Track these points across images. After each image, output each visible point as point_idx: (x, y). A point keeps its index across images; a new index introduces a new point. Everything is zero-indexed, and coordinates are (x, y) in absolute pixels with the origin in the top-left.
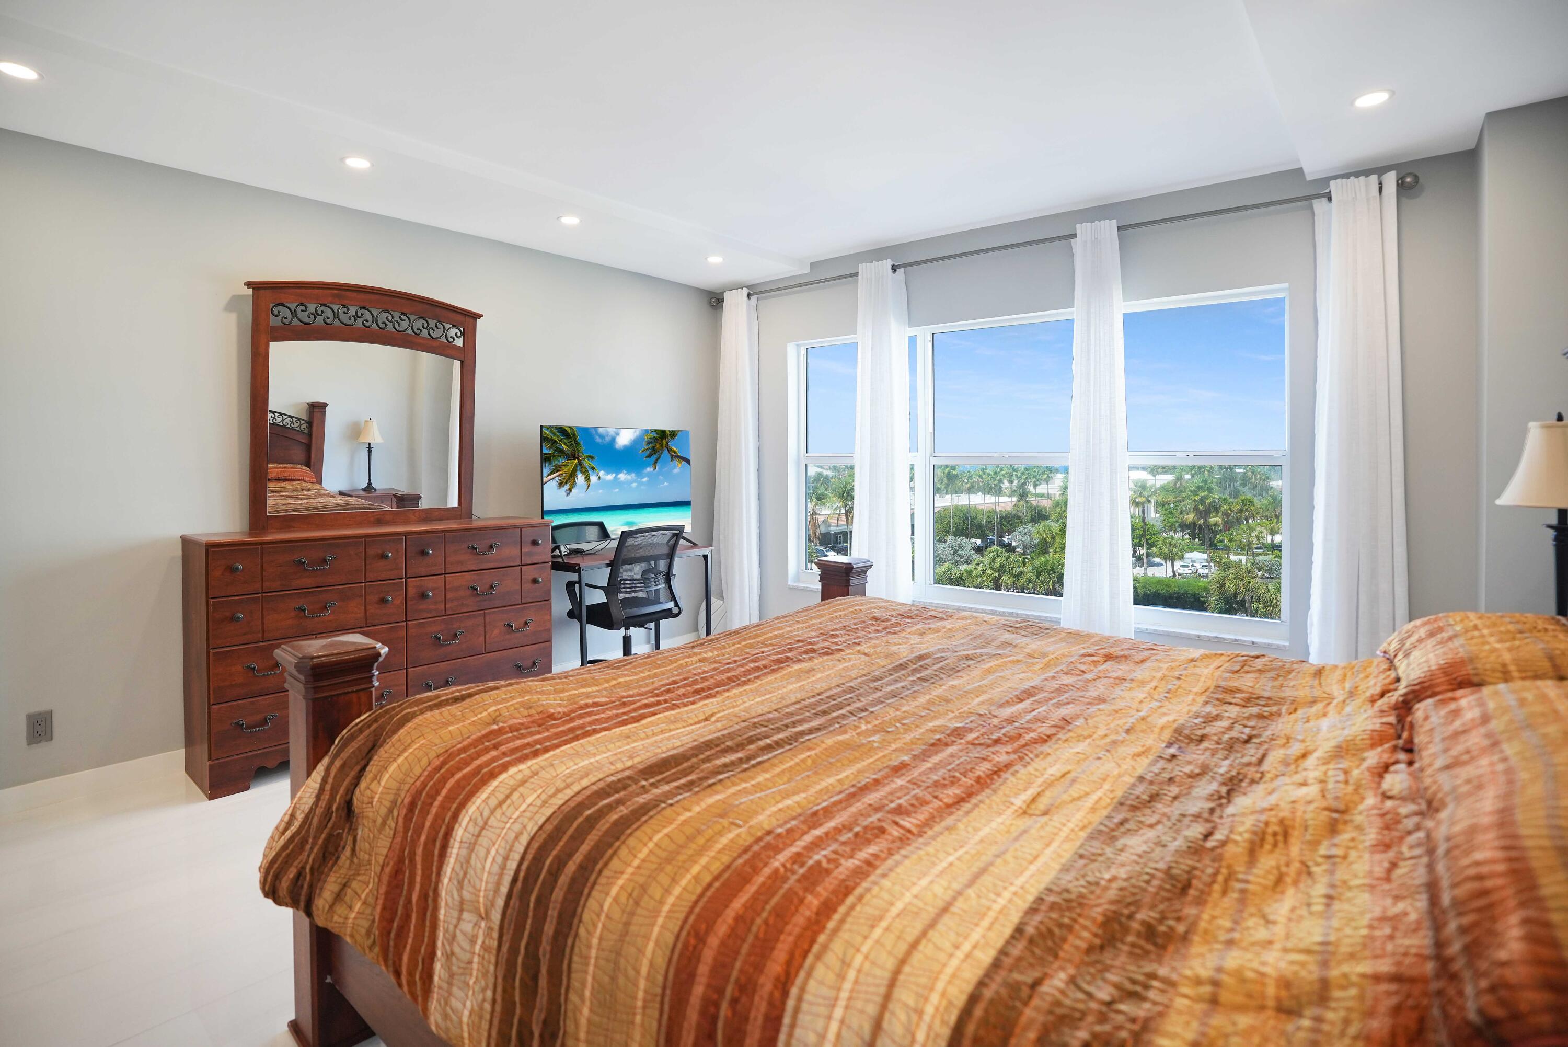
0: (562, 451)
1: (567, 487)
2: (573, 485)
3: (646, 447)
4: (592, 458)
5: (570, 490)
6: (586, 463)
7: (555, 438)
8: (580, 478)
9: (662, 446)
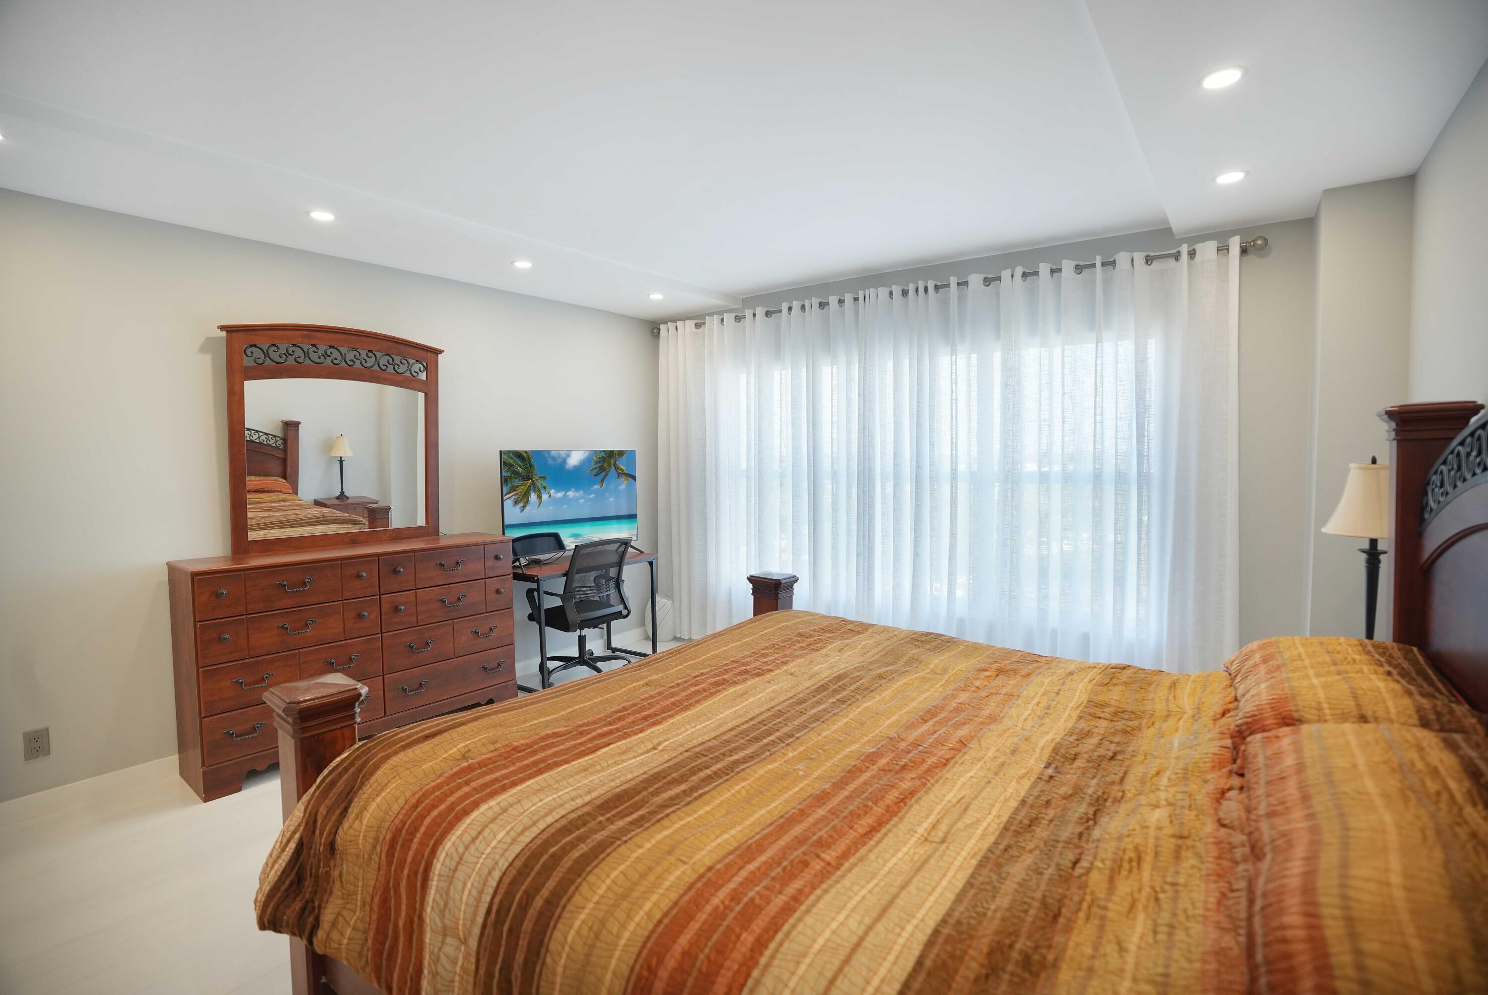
0: (518, 473)
1: (521, 504)
2: (527, 502)
3: (594, 467)
4: (544, 478)
5: (524, 507)
6: (539, 483)
7: (512, 462)
8: (533, 497)
9: (609, 465)
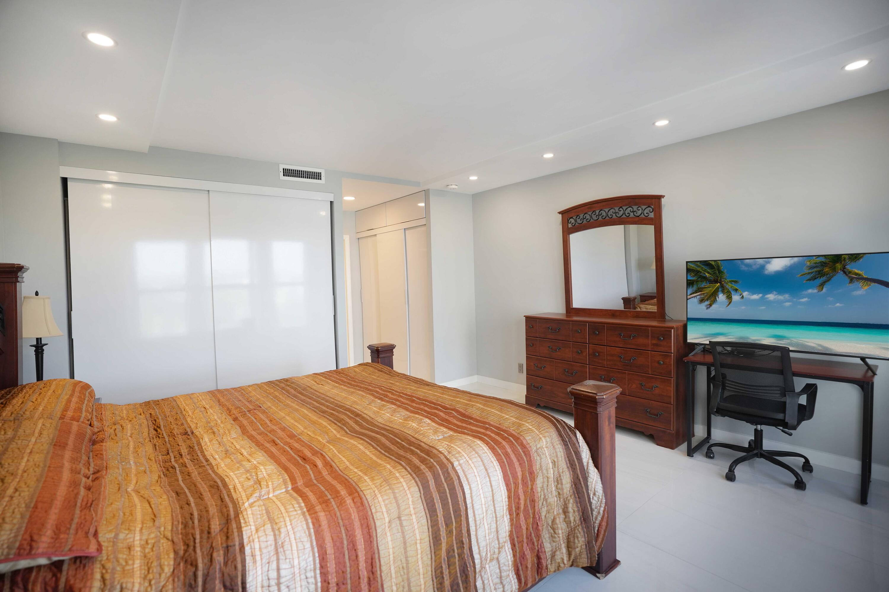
0: (705, 278)
1: (707, 303)
2: (715, 301)
3: (807, 271)
4: (736, 282)
5: (710, 305)
6: (729, 286)
7: (699, 269)
8: (721, 297)
9: (834, 269)
